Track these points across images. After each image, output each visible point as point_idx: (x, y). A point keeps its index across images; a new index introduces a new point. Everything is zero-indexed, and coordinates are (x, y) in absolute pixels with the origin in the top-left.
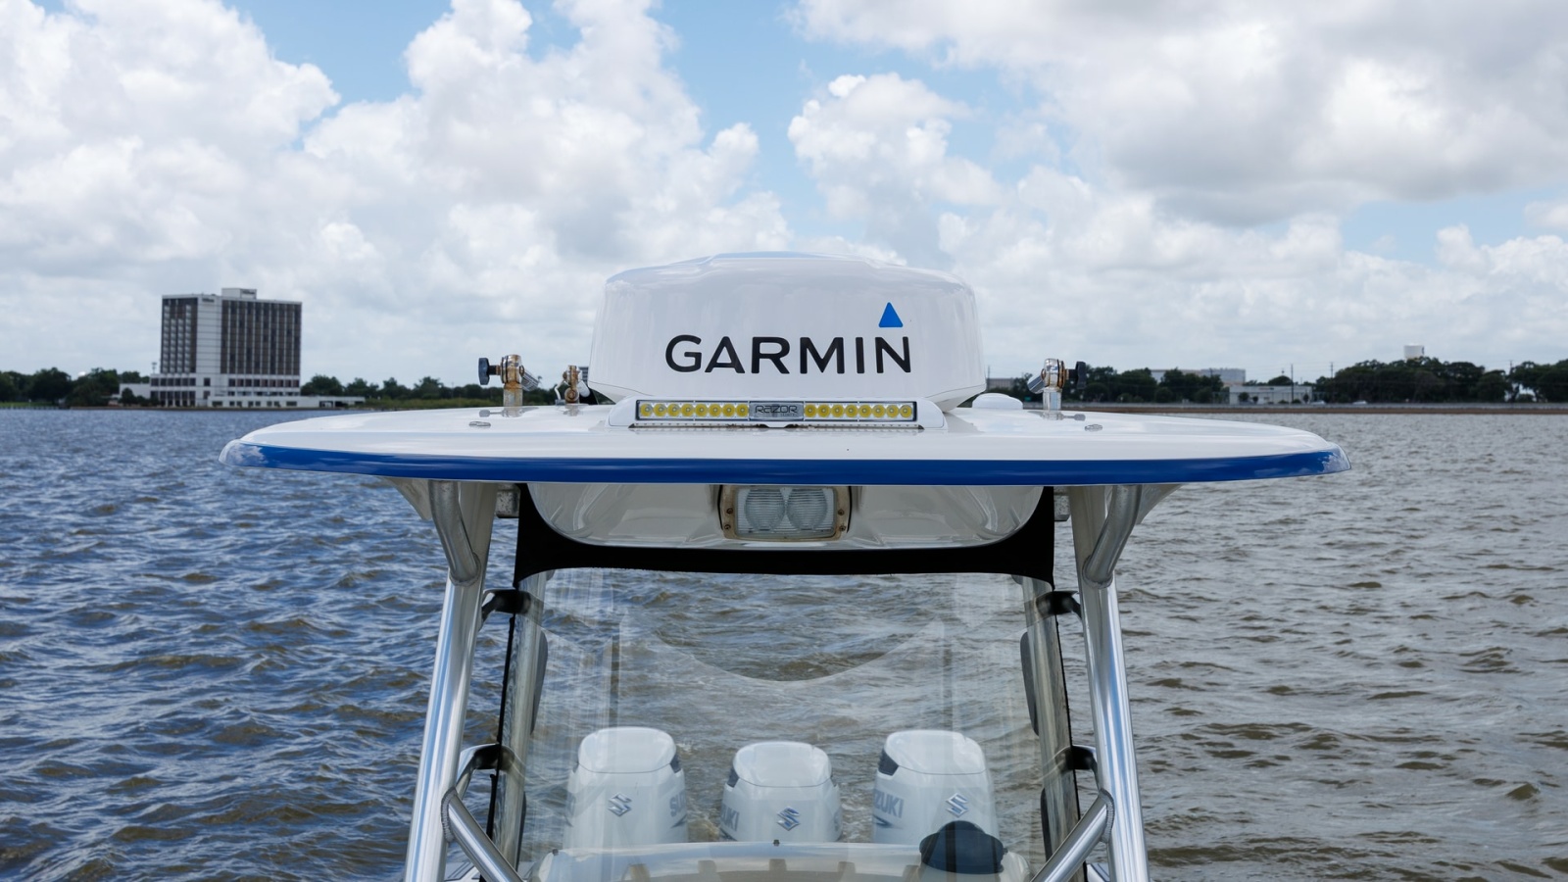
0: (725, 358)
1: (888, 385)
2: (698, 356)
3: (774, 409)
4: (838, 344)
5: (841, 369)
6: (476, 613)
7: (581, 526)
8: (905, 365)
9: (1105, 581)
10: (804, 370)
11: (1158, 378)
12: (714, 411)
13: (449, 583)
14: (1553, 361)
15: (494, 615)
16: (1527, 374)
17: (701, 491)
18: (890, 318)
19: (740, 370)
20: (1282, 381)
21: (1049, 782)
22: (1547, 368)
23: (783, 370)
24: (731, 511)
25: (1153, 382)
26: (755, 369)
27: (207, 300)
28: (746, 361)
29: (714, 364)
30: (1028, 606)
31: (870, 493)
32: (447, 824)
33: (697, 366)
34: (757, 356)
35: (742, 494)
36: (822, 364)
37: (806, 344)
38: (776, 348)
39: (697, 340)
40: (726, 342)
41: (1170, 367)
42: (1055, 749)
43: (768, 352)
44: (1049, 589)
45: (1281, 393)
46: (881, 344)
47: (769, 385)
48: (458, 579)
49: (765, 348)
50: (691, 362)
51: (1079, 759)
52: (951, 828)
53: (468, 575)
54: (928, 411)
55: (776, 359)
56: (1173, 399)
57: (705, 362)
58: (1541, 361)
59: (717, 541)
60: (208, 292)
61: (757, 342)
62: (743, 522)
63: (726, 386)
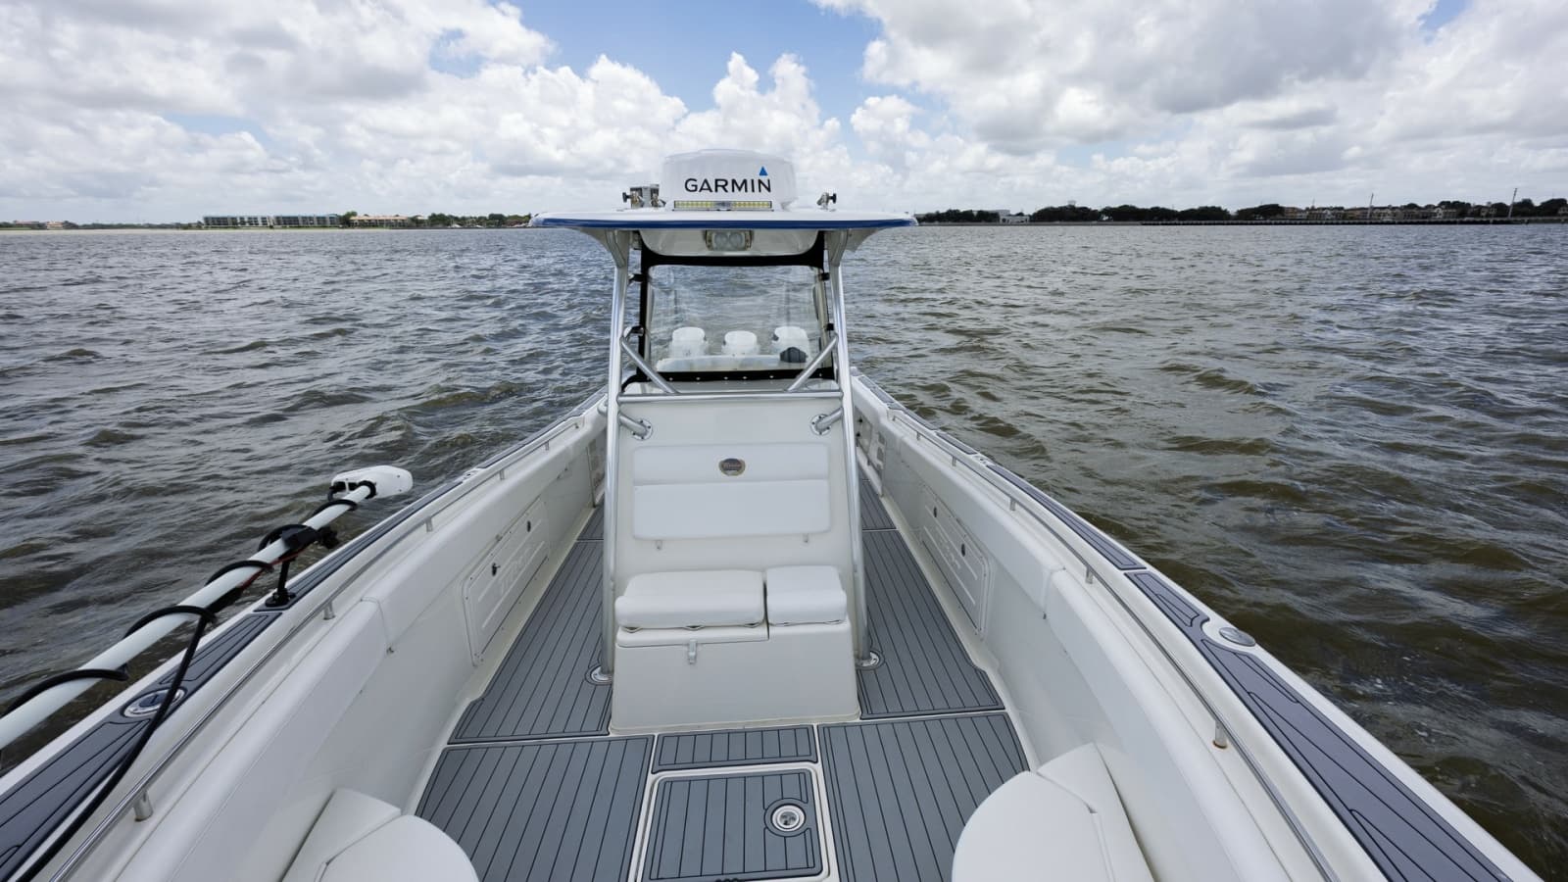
0: (705, 186)
1: (763, 196)
2: (696, 186)
3: (723, 204)
4: (745, 182)
5: (746, 191)
6: (626, 282)
7: (660, 248)
8: (769, 189)
9: (838, 265)
10: (733, 190)
11: (975, 213)
12: (702, 204)
13: (616, 270)
14: (1117, 206)
15: (634, 283)
16: (1108, 211)
17: (698, 232)
18: (763, 173)
19: (711, 191)
20: (1021, 214)
21: (822, 334)
22: (1115, 209)
23: (726, 191)
24: (710, 241)
25: (973, 215)
26: (716, 190)
27: (646, 189)
28: (713, 188)
29: (702, 189)
30: (815, 277)
31: (757, 232)
32: (622, 347)
33: (696, 190)
34: (717, 186)
35: (713, 234)
36: (740, 189)
37: (734, 181)
38: (723, 183)
39: (695, 180)
40: (706, 181)
41: (979, 209)
42: (824, 323)
43: (720, 184)
44: (821, 271)
45: (1019, 218)
46: (760, 182)
47: (721, 196)
48: (618, 266)
49: (719, 183)
50: (694, 188)
51: (830, 327)
52: (789, 349)
53: (623, 264)
54: (775, 205)
55: (723, 187)
56: (980, 221)
57: (699, 189)
58: (1113, 206)
59: (706, 253)
60: (646, 185)
61: (717, 181)
62: (714, 245)
63: (705, 196)
